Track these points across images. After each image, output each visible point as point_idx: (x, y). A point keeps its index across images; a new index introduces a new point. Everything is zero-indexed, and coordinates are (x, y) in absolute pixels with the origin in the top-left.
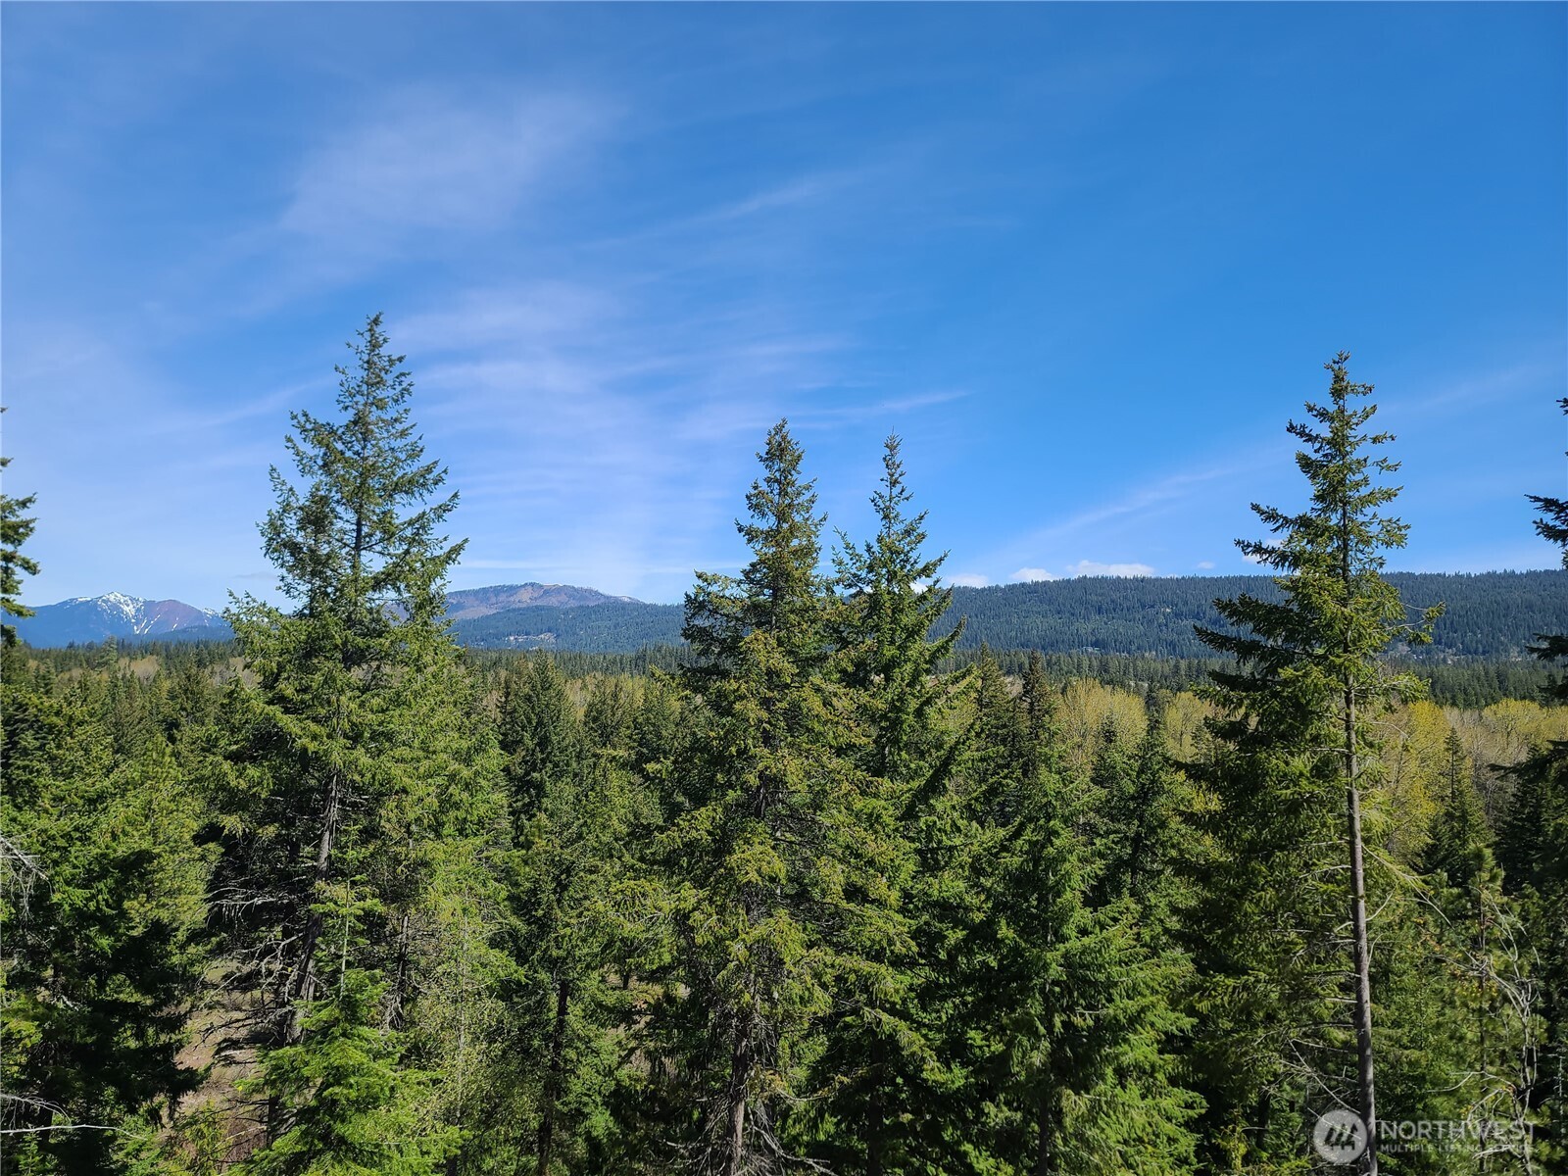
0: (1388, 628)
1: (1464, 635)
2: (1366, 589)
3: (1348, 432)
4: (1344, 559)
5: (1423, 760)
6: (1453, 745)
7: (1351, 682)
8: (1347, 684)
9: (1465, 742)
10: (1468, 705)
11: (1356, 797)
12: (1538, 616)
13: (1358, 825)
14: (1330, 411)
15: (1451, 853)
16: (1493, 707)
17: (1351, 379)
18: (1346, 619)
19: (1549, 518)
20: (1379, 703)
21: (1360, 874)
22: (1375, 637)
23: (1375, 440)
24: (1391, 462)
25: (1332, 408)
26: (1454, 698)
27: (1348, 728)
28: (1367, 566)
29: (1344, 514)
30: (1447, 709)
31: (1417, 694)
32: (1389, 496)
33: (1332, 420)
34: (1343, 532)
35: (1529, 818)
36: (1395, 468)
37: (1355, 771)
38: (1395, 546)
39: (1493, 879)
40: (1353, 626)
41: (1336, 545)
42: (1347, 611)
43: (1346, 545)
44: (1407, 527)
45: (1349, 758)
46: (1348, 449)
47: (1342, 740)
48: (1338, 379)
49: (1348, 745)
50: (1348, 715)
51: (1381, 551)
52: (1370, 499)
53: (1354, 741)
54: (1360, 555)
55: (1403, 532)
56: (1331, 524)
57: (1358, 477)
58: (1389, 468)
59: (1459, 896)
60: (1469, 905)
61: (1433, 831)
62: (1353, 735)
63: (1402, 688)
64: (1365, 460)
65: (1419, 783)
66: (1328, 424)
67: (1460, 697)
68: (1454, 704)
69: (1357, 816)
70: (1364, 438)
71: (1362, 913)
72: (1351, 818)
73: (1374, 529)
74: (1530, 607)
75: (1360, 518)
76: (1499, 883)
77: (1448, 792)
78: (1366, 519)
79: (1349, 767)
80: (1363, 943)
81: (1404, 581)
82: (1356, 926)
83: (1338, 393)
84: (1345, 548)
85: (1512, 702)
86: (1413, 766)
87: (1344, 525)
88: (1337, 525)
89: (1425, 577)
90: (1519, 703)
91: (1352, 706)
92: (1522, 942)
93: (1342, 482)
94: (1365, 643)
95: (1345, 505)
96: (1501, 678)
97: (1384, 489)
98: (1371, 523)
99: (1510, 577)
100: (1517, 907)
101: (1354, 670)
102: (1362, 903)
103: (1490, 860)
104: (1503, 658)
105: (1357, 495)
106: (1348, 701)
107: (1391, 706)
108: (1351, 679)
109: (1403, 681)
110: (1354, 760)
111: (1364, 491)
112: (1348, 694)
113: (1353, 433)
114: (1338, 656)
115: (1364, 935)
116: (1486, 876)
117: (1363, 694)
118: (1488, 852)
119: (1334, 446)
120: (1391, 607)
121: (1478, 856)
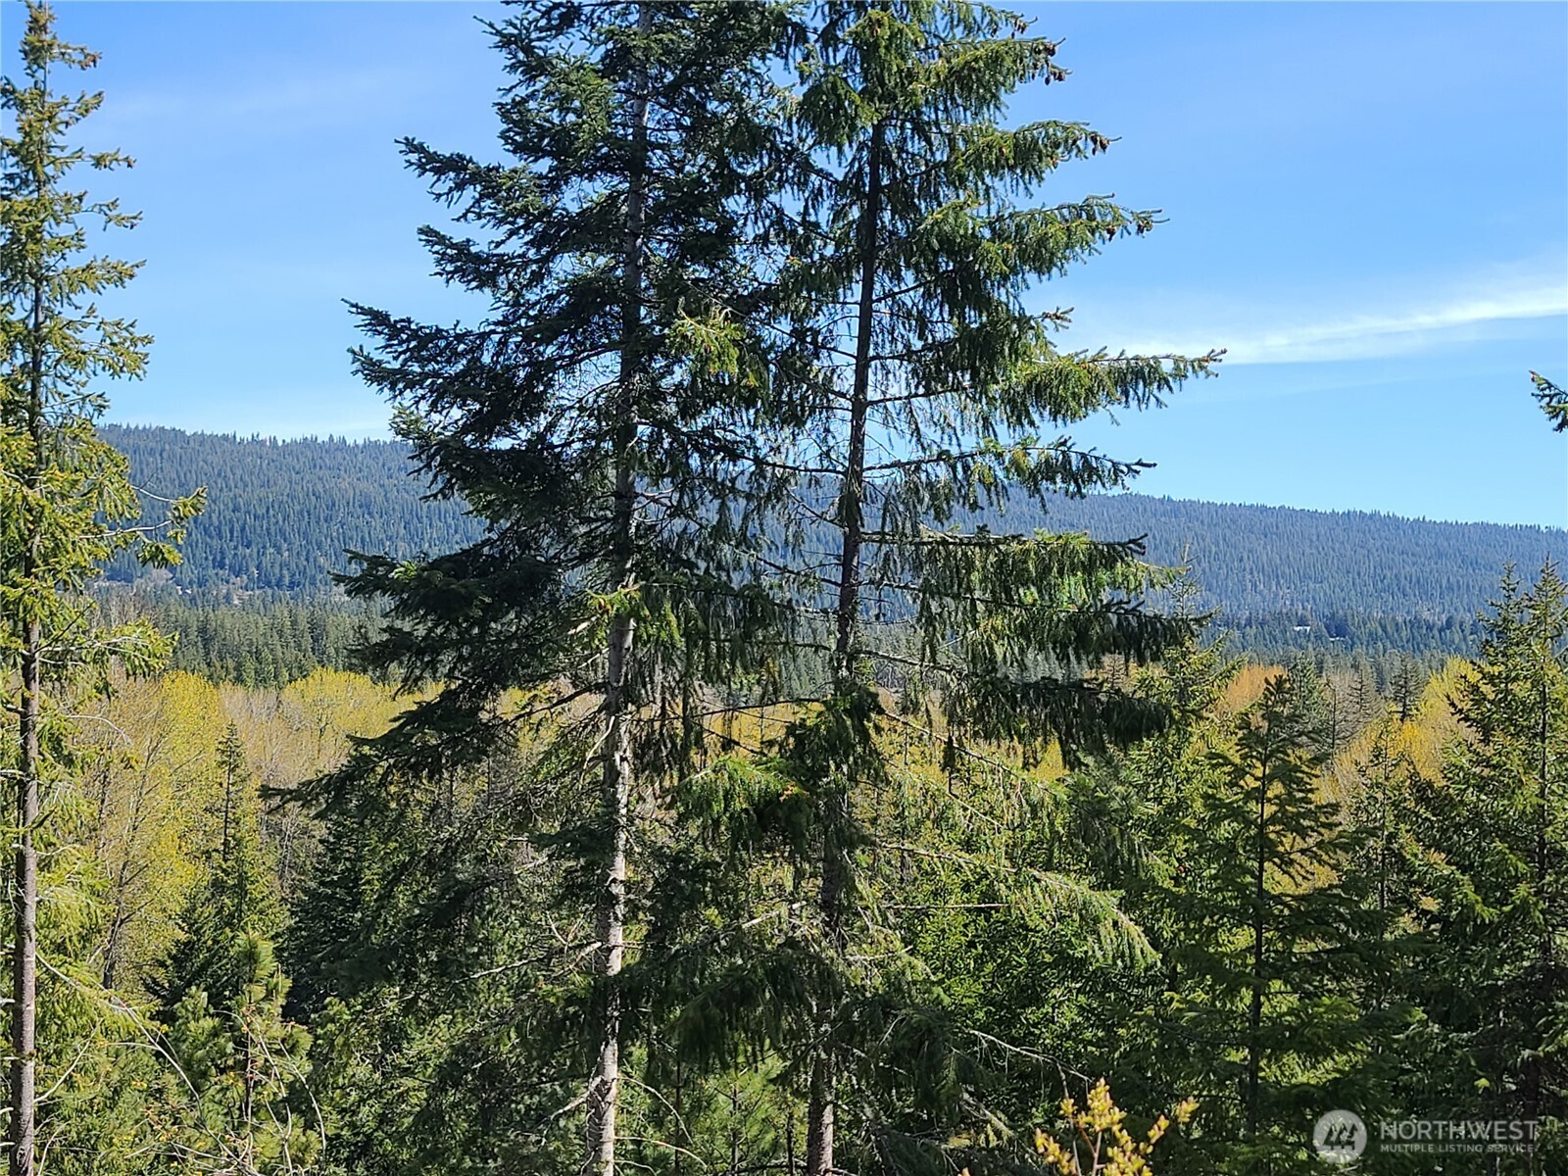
0: (107, 533)
1: (261, 554)
2: (71, 454)
3: (50, 136)
4: (33, 394)
5: (181, 786)
6: (230, 756)
7: (34, 637)
8: (27, 641)
9: (250, 753)
10: (261, 680)
11: (31, 864)
12: (377, 523)
13: (31, 918)
14: (20, 88)
15: (215, 956)
16: (300, 684)
17: (58, 32)
18: (30, 511)
19: (374, 345)
20: (85, 678)
21: (31, 1009)
22: (81, 550)
23: (98, 162)
24: (123, 210)
25: (23, 84)
26: (239, 668)
27: (25, 729)
28: (75, 410)
29: (38, 300)
30: (226, 687)
31: (152, 662)
32: (120, 276)
33: (22, 105)
34: (34, 339)
35: (341, 883)
36: (131, 222)
37: (34, 812)
38: (125, 376)
39: (269, 996)
40: (44, 525)
41: (19, 361)
42: (34, 495)
43: (37, 364)
44: (147, 340)
45: (22, 785)
46: (50, 170)
47: (14, 750)
48: (36, 26)
49: (24, 763)
50: (26, 702)
51: (100, 383)
52: (85, 277)
53: (33, 753)
54: (62, 387)
55: (140, 348)
56: (13, 318)
57: (65, 230)
58: (120, 221)
59: (215, 1033)
60: (230, 1047)
61: (188, 917)
62: (33, 742)
63: (129, 649)
64: (80, 198)
65: (171, 830)
66: (14, 112)
67: (250, 665)
68: (239, 680)
69: (31, 901)
70: (78, 154)
71: (29, 1088)
72: (21, 903)
73: (90, 337)
74: (366, 506)
75: (68, 313)
76: (281, 1001)
77: (218, 843)
78: (76, 315)
79: (22, 804)
80: (29, 1146)
81: (166, 441)
82: (17, 1115)
83: (35, 54)
84: (34, 370)
85: (329, 675)
86: (163, 798)
87: (38, 326)
88: (23, 321)
89: (201, 439)
90: (343, 676)
91: (35, 686)
92: (298, 1102)
93: (34, 234)
94: (65, 562)
95: (39, 281)
96: (317, 631)
97: (112, 260)
98: (85, 325)
99: (338, 447)
100: (306, 1041)
101: (42, 613)
102: (30, 1067)
103: (268, 962)
104: (321, 597)
105: (61, 265)
106: (28, 676)
107: (107, 685)
108: (37, 628)
109: (133, 635)
110: (33, 791)
111: (75, 260)
112: (29, 660)
113: (59, 140)
114: (15, 585)
115: (31, 1131)
116: (259, 991)
117: (58, 662)
118: (266, 949)
119: (24, 160)
120: (116, 494)
121: (251, 956)
